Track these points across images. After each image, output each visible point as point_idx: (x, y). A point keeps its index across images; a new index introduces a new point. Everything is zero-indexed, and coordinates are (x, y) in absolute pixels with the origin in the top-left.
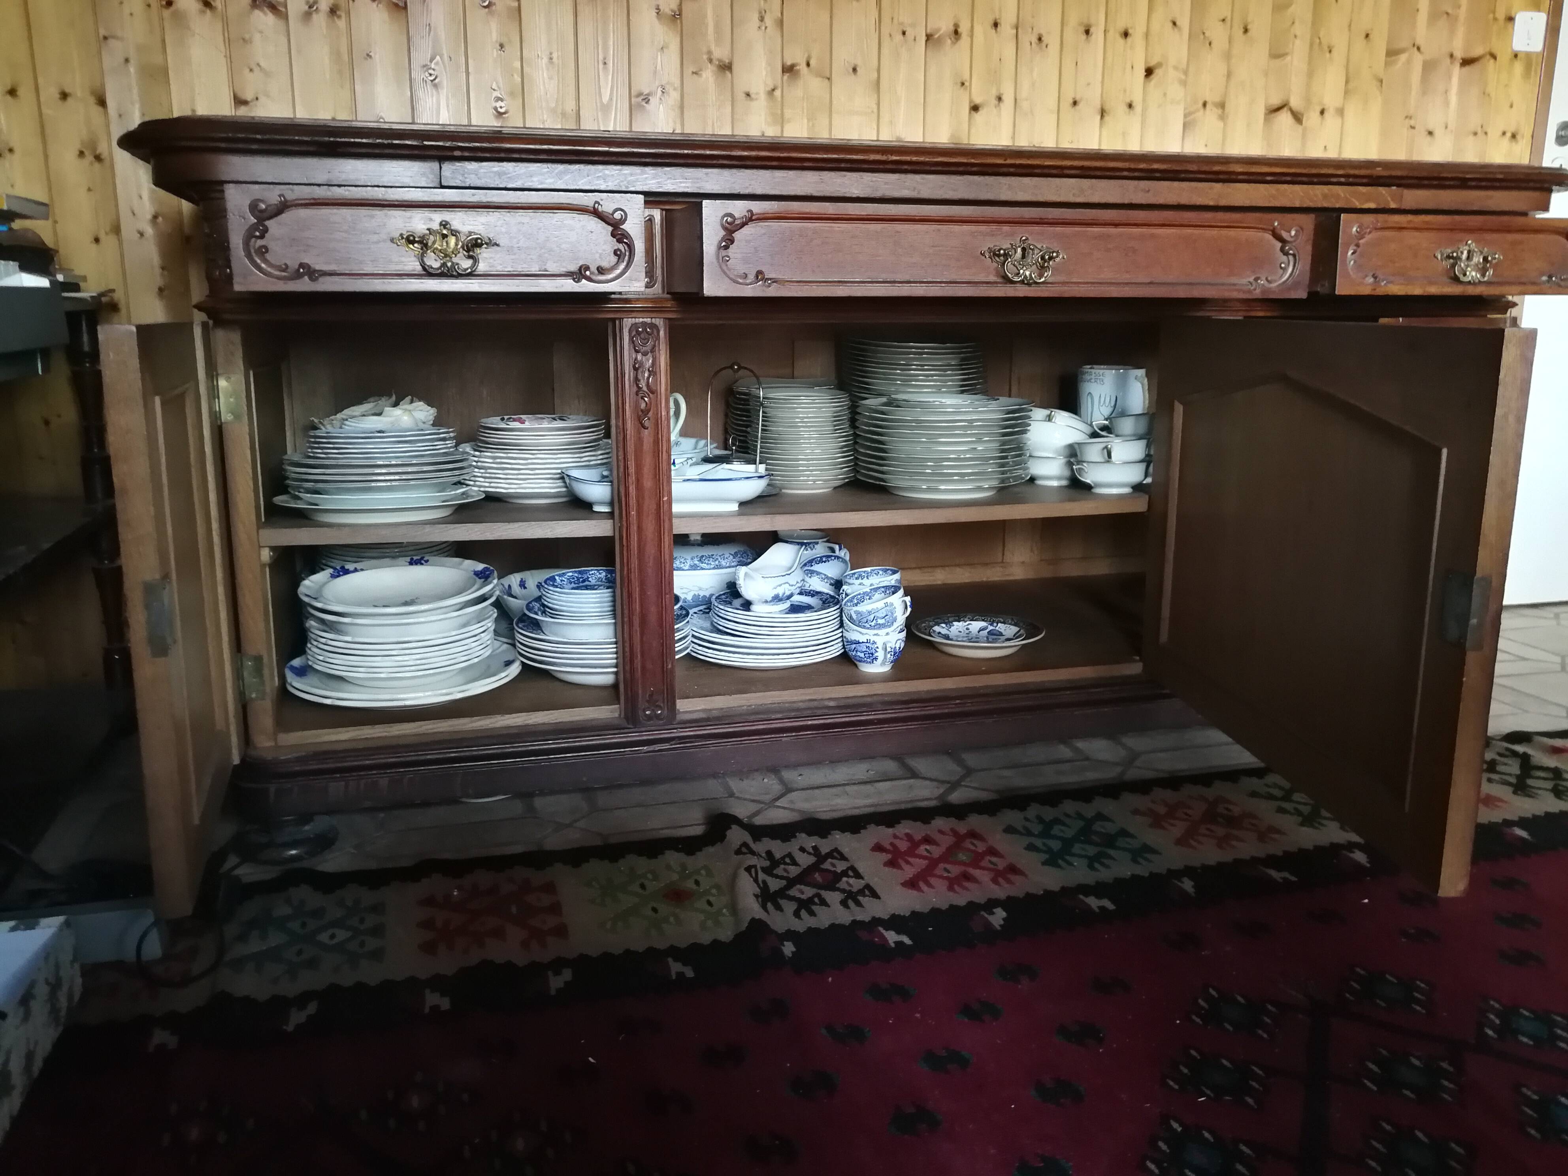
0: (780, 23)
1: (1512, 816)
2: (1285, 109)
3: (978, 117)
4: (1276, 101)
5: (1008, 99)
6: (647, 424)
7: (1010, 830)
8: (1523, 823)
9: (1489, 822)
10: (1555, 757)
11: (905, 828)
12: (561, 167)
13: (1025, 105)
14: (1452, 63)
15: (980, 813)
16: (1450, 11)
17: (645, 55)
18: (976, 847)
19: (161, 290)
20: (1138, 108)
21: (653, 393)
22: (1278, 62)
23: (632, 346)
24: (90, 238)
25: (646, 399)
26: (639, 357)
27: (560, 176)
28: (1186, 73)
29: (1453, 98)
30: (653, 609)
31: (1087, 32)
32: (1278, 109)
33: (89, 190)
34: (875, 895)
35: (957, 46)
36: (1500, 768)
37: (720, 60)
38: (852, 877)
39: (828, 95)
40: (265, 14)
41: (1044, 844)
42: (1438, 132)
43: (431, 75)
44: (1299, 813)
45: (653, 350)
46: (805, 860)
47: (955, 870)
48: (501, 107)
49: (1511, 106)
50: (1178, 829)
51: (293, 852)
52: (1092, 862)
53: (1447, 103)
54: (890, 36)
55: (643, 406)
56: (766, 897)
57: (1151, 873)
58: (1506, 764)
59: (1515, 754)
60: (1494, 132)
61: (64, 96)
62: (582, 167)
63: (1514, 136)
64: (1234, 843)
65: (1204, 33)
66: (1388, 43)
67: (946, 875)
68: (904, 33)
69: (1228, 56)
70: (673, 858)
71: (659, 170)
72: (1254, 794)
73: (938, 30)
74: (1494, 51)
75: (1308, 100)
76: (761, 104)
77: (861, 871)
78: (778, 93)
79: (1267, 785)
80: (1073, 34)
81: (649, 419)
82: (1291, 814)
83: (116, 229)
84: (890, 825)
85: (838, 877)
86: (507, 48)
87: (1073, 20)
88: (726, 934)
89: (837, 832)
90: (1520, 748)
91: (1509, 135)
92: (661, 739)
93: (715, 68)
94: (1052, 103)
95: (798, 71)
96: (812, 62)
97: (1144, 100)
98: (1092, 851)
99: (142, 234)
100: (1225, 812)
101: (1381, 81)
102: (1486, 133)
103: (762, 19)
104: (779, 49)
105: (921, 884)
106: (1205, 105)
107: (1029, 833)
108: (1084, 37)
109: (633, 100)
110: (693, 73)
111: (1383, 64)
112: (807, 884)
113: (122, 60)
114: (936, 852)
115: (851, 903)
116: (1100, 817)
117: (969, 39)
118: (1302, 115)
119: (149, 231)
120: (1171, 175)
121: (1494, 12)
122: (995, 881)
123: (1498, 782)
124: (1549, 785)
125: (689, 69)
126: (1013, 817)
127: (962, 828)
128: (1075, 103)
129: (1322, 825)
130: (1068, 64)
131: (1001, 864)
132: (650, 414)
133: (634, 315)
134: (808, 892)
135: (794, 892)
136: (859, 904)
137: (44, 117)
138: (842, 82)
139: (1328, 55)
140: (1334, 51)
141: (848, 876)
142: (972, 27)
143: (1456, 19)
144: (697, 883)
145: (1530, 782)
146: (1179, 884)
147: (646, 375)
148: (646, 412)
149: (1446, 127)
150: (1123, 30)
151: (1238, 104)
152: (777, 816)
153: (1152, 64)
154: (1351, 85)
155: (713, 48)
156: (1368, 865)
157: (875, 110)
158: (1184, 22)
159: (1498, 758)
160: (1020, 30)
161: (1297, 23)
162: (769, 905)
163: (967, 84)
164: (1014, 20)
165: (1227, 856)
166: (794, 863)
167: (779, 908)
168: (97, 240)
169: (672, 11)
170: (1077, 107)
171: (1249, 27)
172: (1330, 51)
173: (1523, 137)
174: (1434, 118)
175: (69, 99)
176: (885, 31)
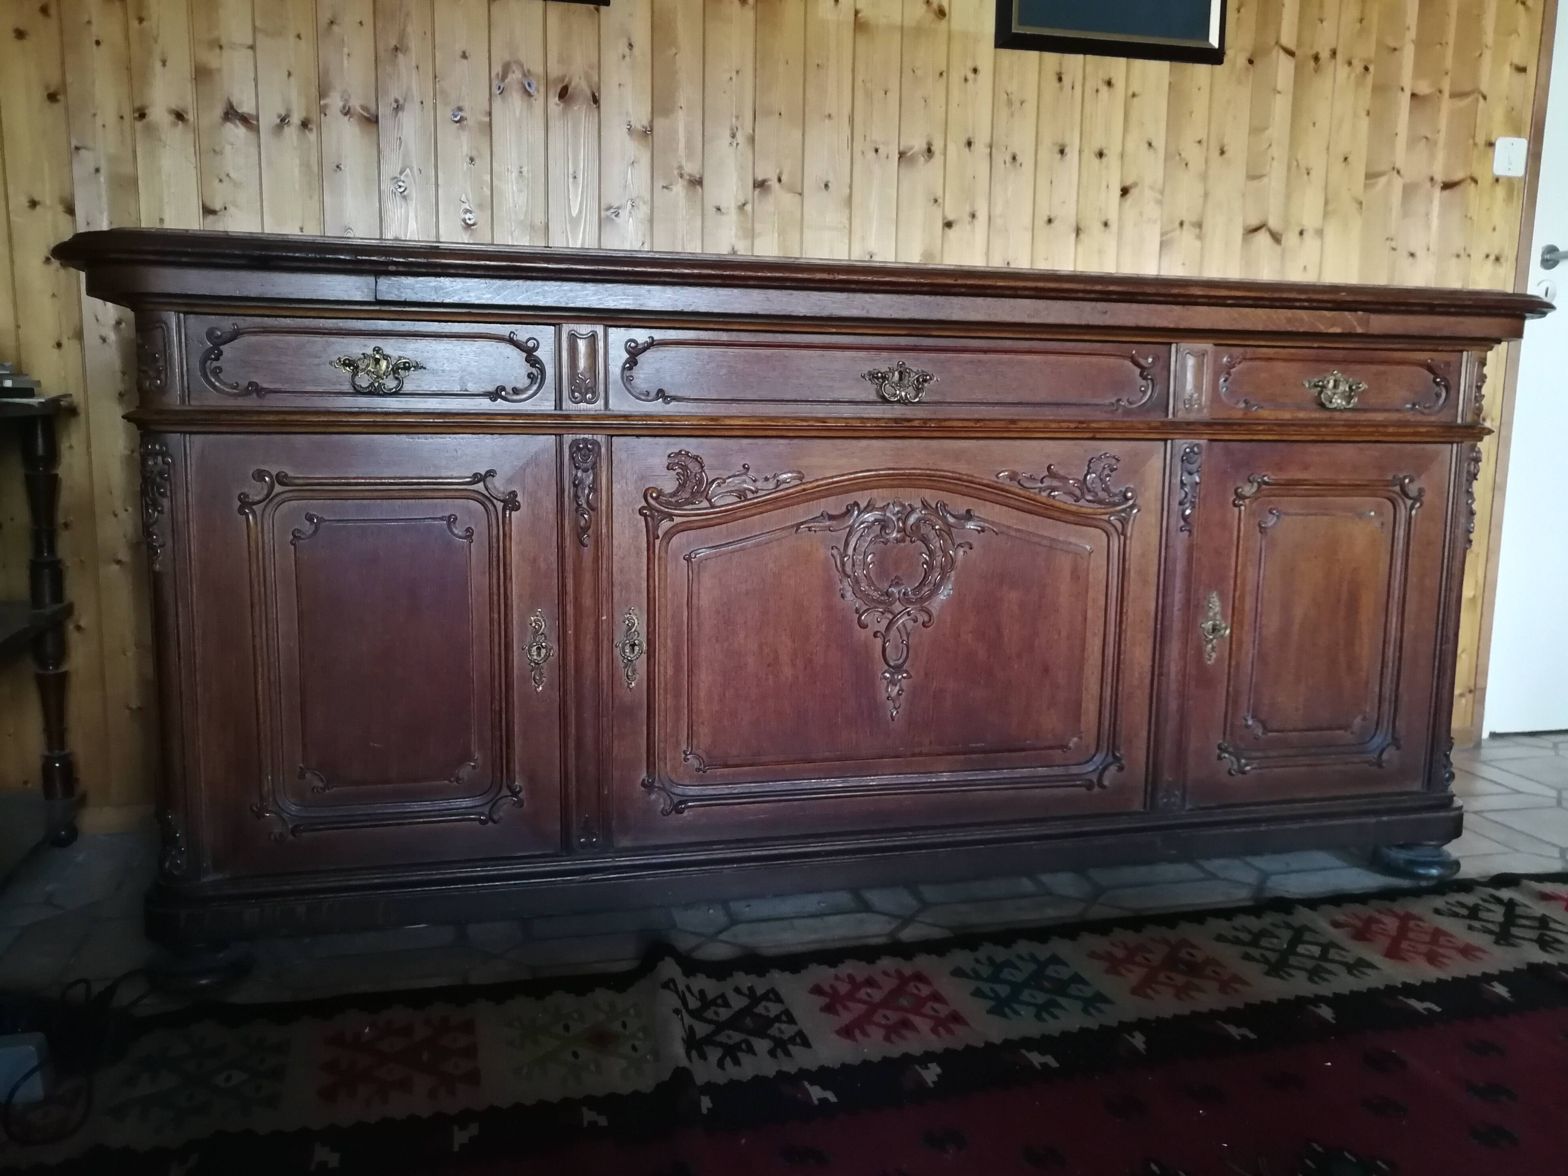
0: (752, 140)
1: (1493, 970)
2: (1263, 230)
3: (952, 233)
4: (1254, 222)
5: (982, 216)
6: (586, 541)
7: (958, 973)
8: (1503, 977)
9: (1468, 976)
10: (1543, 903)
11: (848, 968)
12: (499, 283)
13: (999, 222)
14: (1432, 186)
15: (929, 952)
16: (1429, 136)
17: (616, 170)
18: (920, 991)
19: (121, 395)
20: (1114, 226)
21: (593, 510)
22: (1255, 183)
23: (572, 462)
24: (52, 342)
25: (586, 516)
26: (579, 474)
27: (497, 292)
28: (1162, 192)
29: (1435, 222)
30: (589, 732)
31: (1062, 152)
32: (1256, 230)
33: (54, 295)
34: (806, 1043)
35: (929, 163)
36: (1483, 915)
37: (690, 175)
38: (785, 1022)
39: (800, 211)
40: (236, 126)
41: (992, 990)
42: (1420, 254)
43: (400, 187)
44: (1266, 961)
45: (594, 467)
46: (738, 1003)
47: (894, 1017)
48: (470, 219)
49: (1494, 229)
50: (1135, 975)
51: (204, 982)
52: (1042, 1011)
53: (1428, 226)
54: (863, 153)
55: (583, 523)
56: (692, 1043)
57: (1101, 1026)
58: (1489, 910)
59: (1499, 901)
60: (1478, 255)
61: (33, 204)
62: (520, 282)
63: (1497, 259)
64: (1193, 993)
65: (1180, 155)
66: (1367, 166)
67: (884, 1022)
68: (877, 151)
69: (1204, 177)
70: (602, 996)
71: (600, 286)
72: (1220, 938)
73: (911, 148)
74: (1475, 175)
75: (1286, 220)
76: (732, 218)
77: (795, 1015)
78: (748, 208)
79: (1235, 928)
80: (1047, 153)
81: (588, 536)
82: (1258, 961)
83: (79, 335)
84: (833, 964)
85: (770, 1022)
86: (477, 161)
87: (1047, 142)
88: (647, 1084)
89: (777, 971)
90: (1505, 894)
91: (1492, 257)
92: (595, 868)
93: (685, 183)
94: (1027, 220)
95: (769, 187)
96: (783, 178)
97: (1120, 219)
98: (1041, 998)
99: (104, 340)
100: (1188, 957)
101: (1361, 203)
102: (1469, 256)
103: (733, 136)
104: (751, 165)
105: (857, 1032)
106: (1182, 224)
107: (977, 976)
108: (1059, 156)
109: (603, 213)
110: (663, 187)
111: (1362, 186)
112: (736, 1029)
113: (92, 170)
114: (877, 995)
115: (779, 1052)
116: (1055, 960)
117: (942, 157)
118: (1281, 235)
119: (112, 337)
120: (1128, 297)
121: (1474, 137)
122: (934, 1030)
123: (1478, 930)
124: (1534, 934)
125: (659, 184)
126: (962, 958)
127: (908, 969)
128: (1050, 221)
129: (1290, 975)
130: (1042, 183)
131: (943, 1011)
132: (590, 532)
133: (574, 431)
134: (736, 1037)
135: (721, 1038)
136: (788, 1054)
137: (12, 224)
138: (814, 199)
139: (1306, 176)
140: (1313, 173)
141: (781, 1021)
142: (945, 145)
143: (1436, 144)
144: (624, 1025)
145: (1514, 931)
146: (1129, 1038)
147: (586, 492)
148: (585, 530)
149: (1428, 249)
150: (1097, 151)
151: (1216, 224)
152: (718, 951)
153: (1128, 183)
154: (1330, 207)
155: (684, 163)
156: (1334, 1022)
157: (847, 226)
158: (1160, 143)
159: (1481, 902)
160: (994, 149)
161: (1274, 147)
162: (694, 1054)
163: (940, 200)
164: (988, 140)
165: (1184, 1008)
166: (726, 1005)
167: (703, 1056)
168: (59, 345)
169: (643, 127)
170: (1052, 225)
171: (1225, 149)
172: (1308, 174)
173: (1507, 260)
174: (1416, 240)
175: (38, 207)
176: (858, 148)
